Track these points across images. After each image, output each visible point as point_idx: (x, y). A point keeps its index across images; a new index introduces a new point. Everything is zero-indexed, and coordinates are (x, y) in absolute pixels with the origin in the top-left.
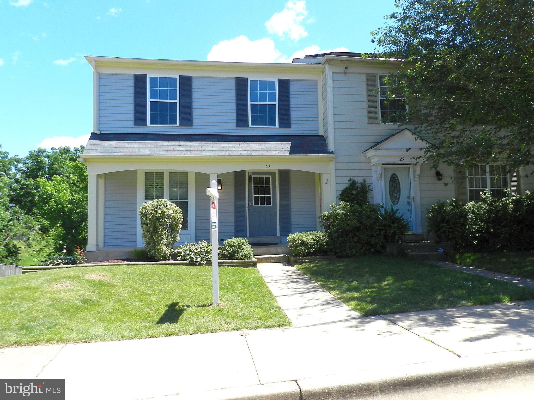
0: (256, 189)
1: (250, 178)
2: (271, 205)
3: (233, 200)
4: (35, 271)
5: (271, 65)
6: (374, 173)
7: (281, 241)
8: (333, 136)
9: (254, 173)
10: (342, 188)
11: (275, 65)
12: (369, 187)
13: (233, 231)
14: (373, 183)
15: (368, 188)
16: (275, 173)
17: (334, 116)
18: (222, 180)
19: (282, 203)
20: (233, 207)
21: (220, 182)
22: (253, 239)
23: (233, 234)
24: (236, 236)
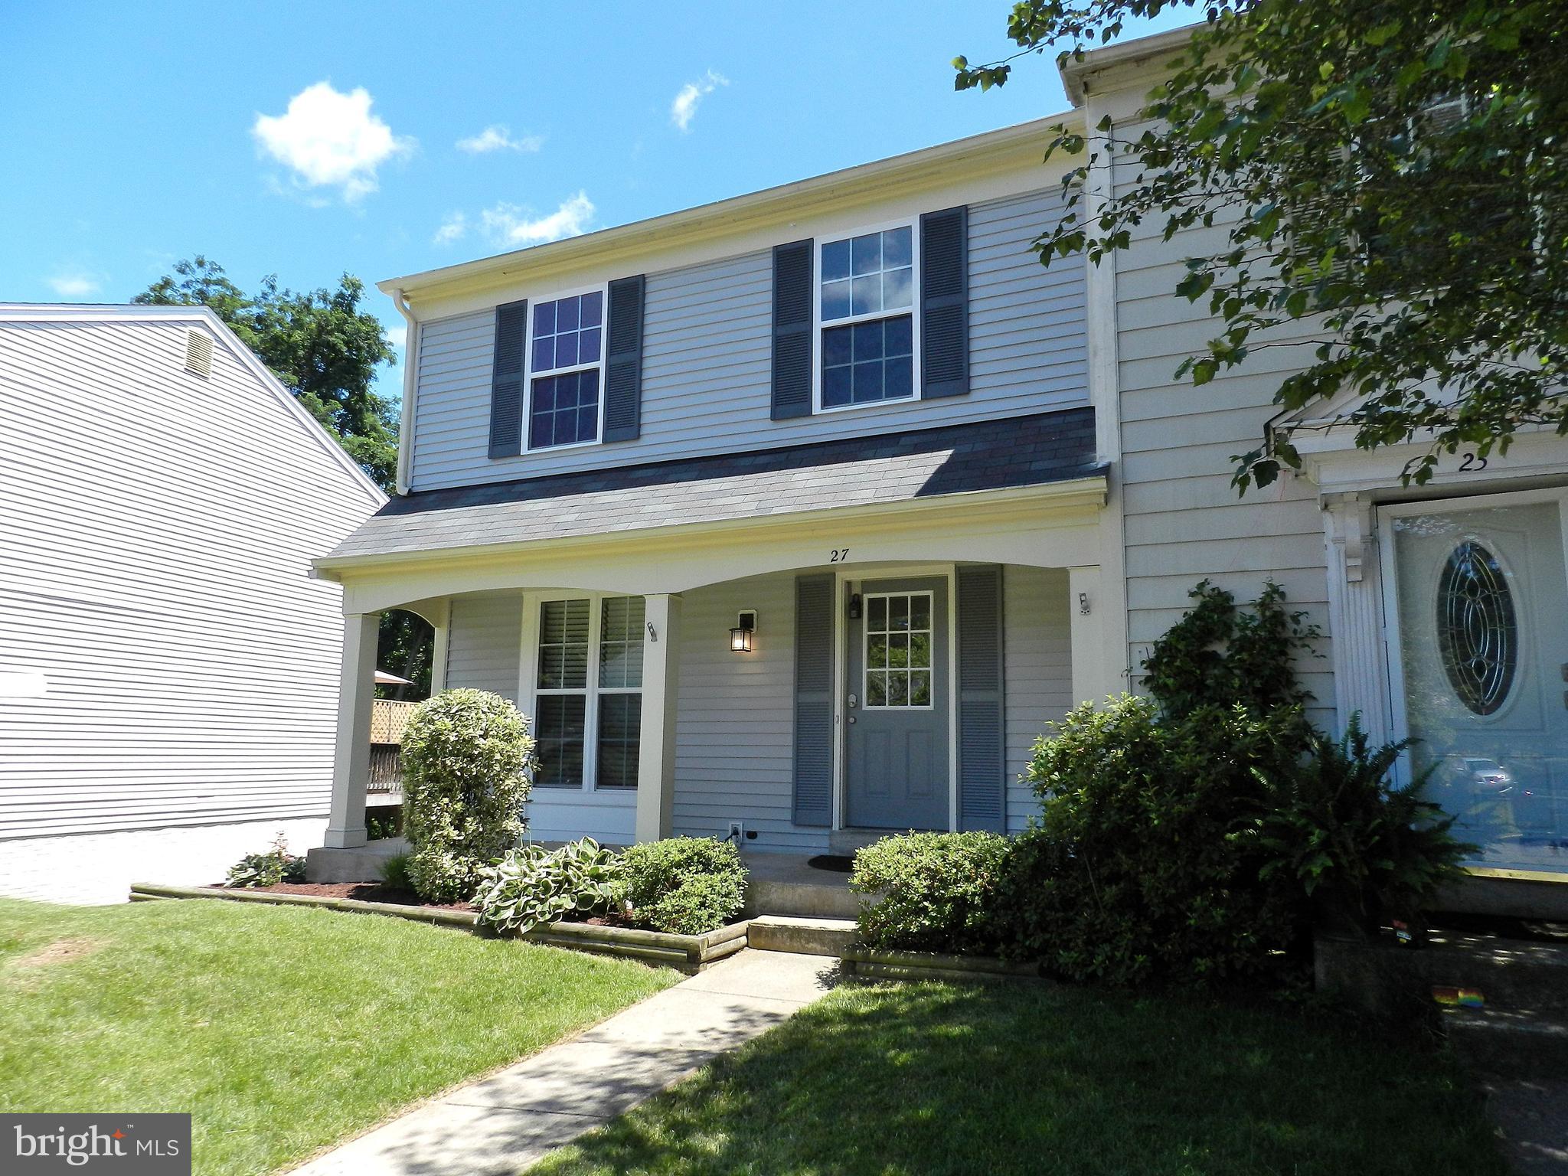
0: (876, 644)
1: (854, 605)
2: (931, 707)
3: (789, 689)
4: (147, 899)
5: (876, 167)
6: (1331, 547)
8: (1114, 396)
9: (869, 585)
10: (1158, 627)
11: (892, 163)
12: (1296, 619)
13: (788, 802)
14: (1333, 597)
15: (1292, 626)
16: (944, 579)
17: (1117, 311)
18: (755, 616)
19: (970, 697)
20: (789, 715)
21: (746, 624)
22: (849, 838)
23: (788, 815)
24: (796, 822)
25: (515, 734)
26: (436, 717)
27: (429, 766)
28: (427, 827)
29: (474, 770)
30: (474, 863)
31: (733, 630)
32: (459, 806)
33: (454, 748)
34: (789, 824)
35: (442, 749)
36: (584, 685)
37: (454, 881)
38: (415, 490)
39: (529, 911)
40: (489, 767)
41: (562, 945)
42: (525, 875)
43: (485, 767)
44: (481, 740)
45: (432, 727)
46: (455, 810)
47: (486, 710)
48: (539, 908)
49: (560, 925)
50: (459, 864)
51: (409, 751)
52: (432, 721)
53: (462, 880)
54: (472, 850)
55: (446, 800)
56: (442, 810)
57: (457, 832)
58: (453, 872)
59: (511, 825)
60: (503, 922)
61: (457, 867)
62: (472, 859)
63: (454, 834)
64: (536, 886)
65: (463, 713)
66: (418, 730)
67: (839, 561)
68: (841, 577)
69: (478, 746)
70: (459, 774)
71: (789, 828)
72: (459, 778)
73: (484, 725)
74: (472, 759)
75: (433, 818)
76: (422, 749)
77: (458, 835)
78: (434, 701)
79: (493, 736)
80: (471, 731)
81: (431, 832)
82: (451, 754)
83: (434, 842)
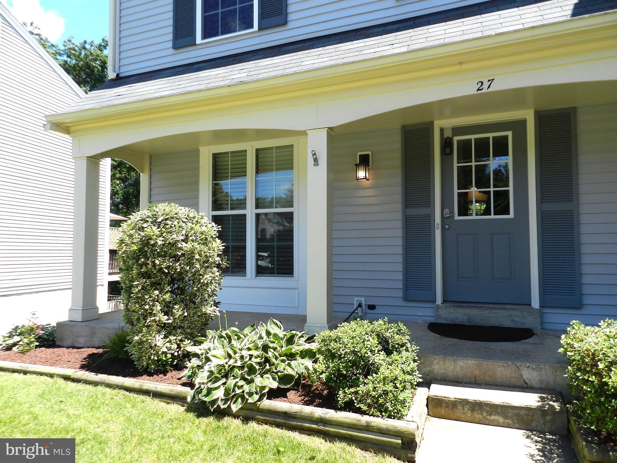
0: (464, 173)
1: (447, 144)
2: (512, 215)
3: (399, 206)
7: (542, 323)
9: (457, 130)
13: (400, 285)
16: (523, 123)
18: (370, 156)
19: (549, 207)
20: (399, 224)
21: (364, 161)
22: (452, 310)
23: (400, 294)
24: (406, 299)
25: (209, 239)
26: (145, 225)
27: (141, 266)
28: (142, 314)
29: (178, 267)
30: (181, 341)
31: (357, 165)
32: (167, 297)
33: (161, 249)
34: (401, 300)
35: (152, 251)
36: (245, 208)
37: (166, 356)
38: (122, 75)
39: (238, 391)
40: (190, 264)
41: (271, 424)
42: (230, 356)
43: (187, 264)
44: (184, 243)
45: (143, 234)
46: (164, 300)
47: (184, 220)
48: (246, 388)
49: (267, 403)
50: (170, 342)
51: (124, 253)
52: (142, 229)
53: (172, 354)
54: (179, 331)
55: (157, 292)
56: (154, 301)
57: (166, 317)
58: (165, 350)
59: (209, 310)
60: (214, 402)
61: (168, 345)
62: (179, 338)
63: (164, 319)
64: (242, 368)
65: (168, 222)
66: (131, 236)
67: (485, 90)
68: (438, 124)
69: (181, 249)
70: (166, 271)
71: (401, 302)
72: (166, 275)
73: (184, 232)
74: (177, 259)
75: (147, 307)
76: (135, 252)
77: (167, 320)
78: (143, 212)
79: (192, 241)
80: (174, 236)
81: (145, 318)
82: (159, 255)
83: (148, 327)
